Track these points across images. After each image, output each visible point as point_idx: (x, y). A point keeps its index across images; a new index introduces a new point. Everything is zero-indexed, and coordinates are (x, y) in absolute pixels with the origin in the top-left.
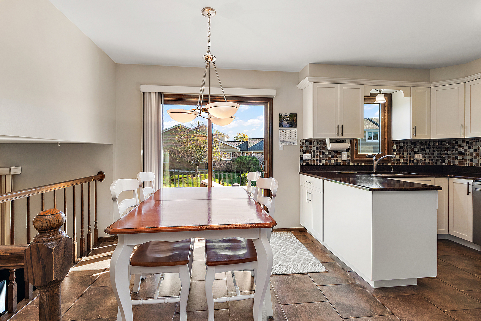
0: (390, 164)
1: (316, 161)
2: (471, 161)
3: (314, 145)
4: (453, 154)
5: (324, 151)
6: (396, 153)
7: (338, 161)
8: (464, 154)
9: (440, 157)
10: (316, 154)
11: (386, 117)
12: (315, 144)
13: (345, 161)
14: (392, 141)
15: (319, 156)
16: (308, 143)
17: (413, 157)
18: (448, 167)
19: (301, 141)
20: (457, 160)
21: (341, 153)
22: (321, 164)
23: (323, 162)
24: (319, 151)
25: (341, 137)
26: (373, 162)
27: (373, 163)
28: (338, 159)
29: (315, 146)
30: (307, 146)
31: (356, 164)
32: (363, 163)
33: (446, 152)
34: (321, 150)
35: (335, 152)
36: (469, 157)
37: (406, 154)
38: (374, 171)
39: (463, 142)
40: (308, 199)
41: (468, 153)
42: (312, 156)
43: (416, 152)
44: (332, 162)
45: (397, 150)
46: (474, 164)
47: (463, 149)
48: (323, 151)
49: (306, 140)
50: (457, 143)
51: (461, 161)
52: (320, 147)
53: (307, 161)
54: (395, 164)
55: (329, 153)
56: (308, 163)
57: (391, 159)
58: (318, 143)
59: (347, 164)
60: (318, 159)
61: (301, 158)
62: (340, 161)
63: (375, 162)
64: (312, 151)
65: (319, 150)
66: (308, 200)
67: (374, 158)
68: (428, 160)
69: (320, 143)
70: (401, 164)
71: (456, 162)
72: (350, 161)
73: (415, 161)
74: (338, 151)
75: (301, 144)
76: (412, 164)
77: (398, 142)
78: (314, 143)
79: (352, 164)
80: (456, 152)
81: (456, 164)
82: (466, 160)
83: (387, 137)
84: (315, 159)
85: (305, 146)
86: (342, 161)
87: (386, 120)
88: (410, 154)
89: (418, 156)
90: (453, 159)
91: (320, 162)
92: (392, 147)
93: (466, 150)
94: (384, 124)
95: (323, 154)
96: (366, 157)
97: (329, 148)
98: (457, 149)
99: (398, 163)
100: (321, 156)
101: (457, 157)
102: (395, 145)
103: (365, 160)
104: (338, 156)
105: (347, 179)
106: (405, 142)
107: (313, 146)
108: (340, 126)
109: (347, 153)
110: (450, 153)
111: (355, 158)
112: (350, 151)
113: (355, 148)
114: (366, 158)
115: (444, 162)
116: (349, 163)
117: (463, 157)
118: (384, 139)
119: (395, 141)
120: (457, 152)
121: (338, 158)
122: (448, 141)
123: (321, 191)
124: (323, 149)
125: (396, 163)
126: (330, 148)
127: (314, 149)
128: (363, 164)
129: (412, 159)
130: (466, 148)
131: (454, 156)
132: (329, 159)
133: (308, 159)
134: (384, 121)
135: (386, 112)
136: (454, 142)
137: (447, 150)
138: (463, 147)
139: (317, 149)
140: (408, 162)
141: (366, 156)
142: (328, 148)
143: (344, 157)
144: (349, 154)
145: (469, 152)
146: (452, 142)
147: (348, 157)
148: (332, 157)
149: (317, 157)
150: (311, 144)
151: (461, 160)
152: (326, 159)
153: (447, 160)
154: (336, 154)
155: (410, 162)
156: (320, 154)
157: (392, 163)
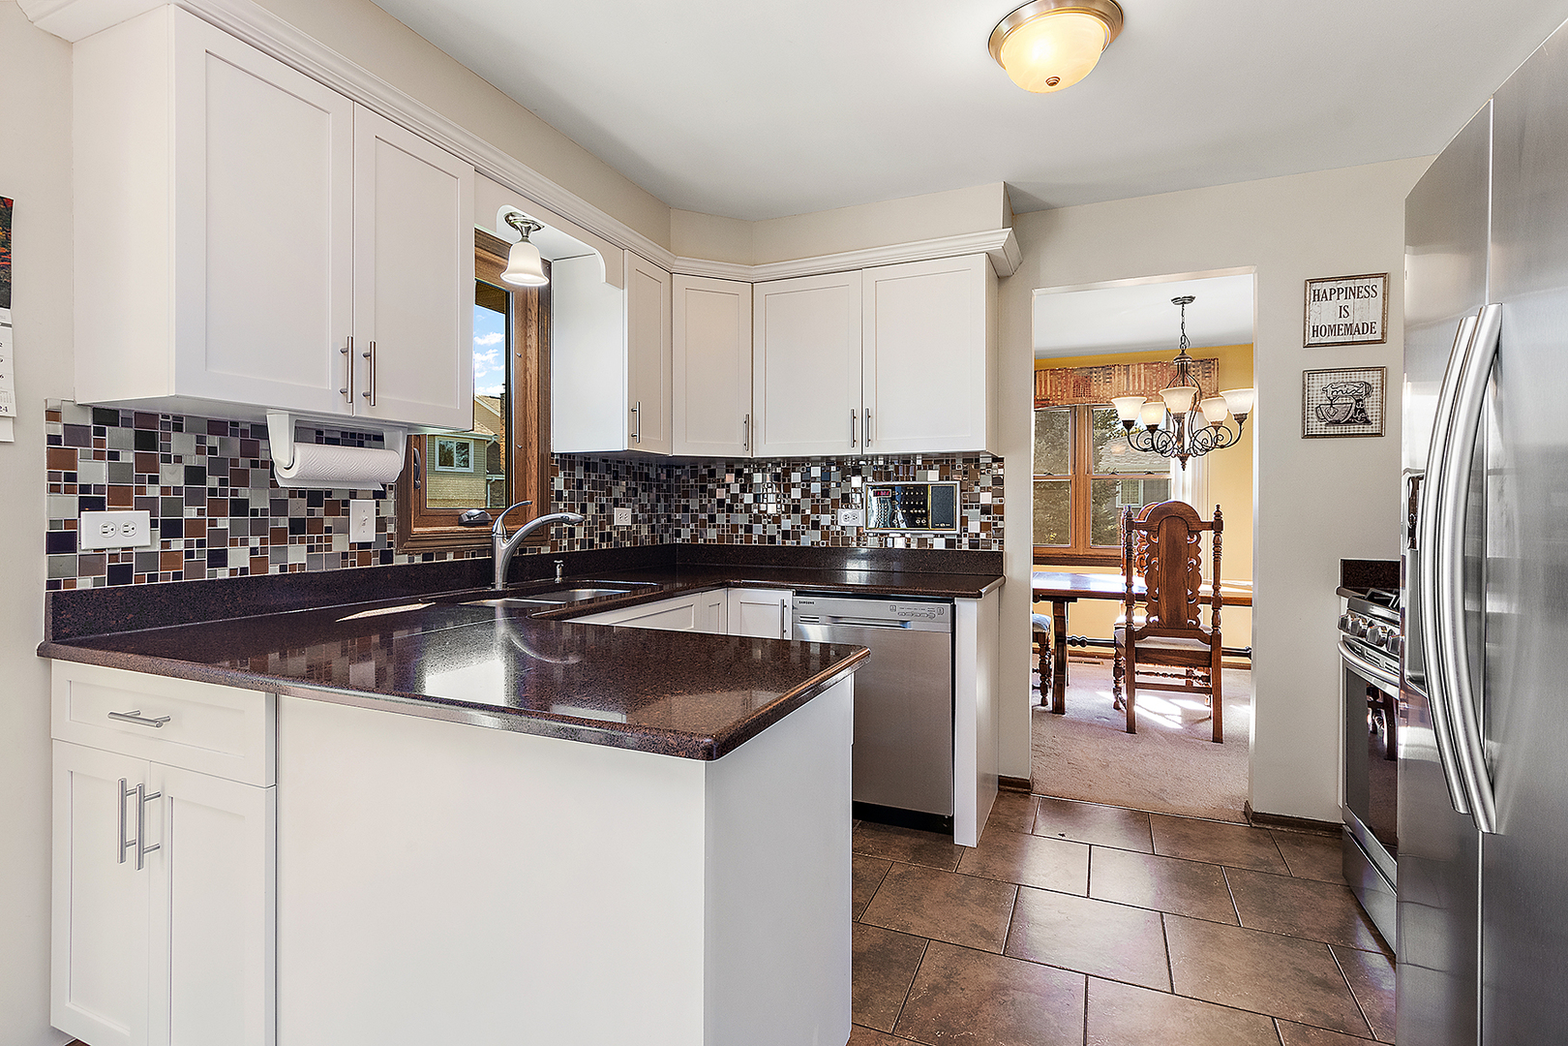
0: (546, 550)
1: (190, 554)
2: (749, 529)
3: (173, 452)
4: (703, 508)
5: (244, 493)
6: (565, 505)
7: (329, 548)
8: (730, 509)
9: (669, 519)
10: (190, 513)
11: (533, 353)
12: (181, 444)
13: (368, 545)
14: (553, 454)
15: (213, 523)
16: (118, 437)
17: (610, 519)
18: (691, 549)
19: (53, 415)
20: (714, 527)
21: (346, 503)
22: (223, 574)
23: (239, 558)
24: (212, 491)
25: (361, 412)
26: (493, 543)
27: (492, 551)
28: (329, 539)
29: (179, 459)
30: (114, 456)
31: (418, 560)
32: (450, 550)
33: (683, 502)
34: (223, 482)
35: (315, 497)
36: (742, 519)
37: (591, 509)
38: (499, 584)
39: (727, 472)
40: (131, 835)
41: (741, 507)
42: (154, 524)
43: (616, 503)
44: (297, 555)
45: (566, 494)
46: (755, 538)
47: (728, 491)
48: (234, 493)
49: (106, 416)
50: (712, 473)
51: (723, 531)
52: (217, 466)
53: (114, 557)
54: (561, 548)
55: (279, 507)
56: (119, 573)
57: (549, 530)
58: (200, 440)
59: (375, 563)
60: (201, 544)
61: (61, 541)
62: (339, 544)
63: (502, 547)
64: (153, 491)
65: (212, 482)
66: (131, 852)
67: (498, 527)
68: (645, 531)
69: (213, 441)
70: (577, 548)
71: (712, 534)
72: (390, 545)
73: (615, 534)
74: (329, 493)
75: (53, 440)
76: (607, 546)
77: (568, 460)
78: (174, 435)
79: (400, 560)
80: (710, 501)
81: (710, 540)
82: (735, 528)
83: (535, 440)
84: (178, 545)
85: (98, 456)
86: (352, 545)
87: (533, 367)
88: (602, 508)
89: (622, 517)
90: (703, 523)
91: (218, 559)
92: (553, 480)
93: (734, 497)
94: (526, 384)
95: (240, 507)
96: (460, 525)
97: (285, 477)
98: (712, 494)
99: (571, 545)
100: (224, 523)
101: (712, 518)
102: (561, 474)
103: (459, 536)
104: (328, 522)
105: (375, 639)
106: (589, 462)
107: (167, 459)
108: (362, 348)
109: (378, 505)
110: (694, 504)
111: (416, 530)
112: (391, 495)
113: (416, 478)
114: (463, 528)
115: (678, 534)
116: (387, 557)
117: (728, 516)
118: (526, 444)
119: (561, 455)
120: (714, 501)
121: (329, 530)
122: (691, 467)
123: (262, 774)
124: (241, 478)
125: (565, 543)
126: (292, 474)
127: (172, 476)
128: (450, 558)
129: (608, 529)
130: (735, 489)
131: (704, 516)
132: (279, 536)
133: (115, 542)
134: (526, 370)
135: (533, 331)
136: (705, 472)
137: (686, 495)
138: (728, 485)
139: (194, 475)
140: (597, 541)
141: (460, 519)
142: (279, 471)
143: (362, 524)
144: (389, 509)
145: (742, 501)
146: (701, 470)
147: (381, 525)
148: (297, 526)
149: (196, 526)
150: (145, 441)
151: (723, 526)
152: (255, 542)
153: (688, 527)
154: (319, 512)
155: (602, 540)
156: (216, 509)
157: (554, 546)
